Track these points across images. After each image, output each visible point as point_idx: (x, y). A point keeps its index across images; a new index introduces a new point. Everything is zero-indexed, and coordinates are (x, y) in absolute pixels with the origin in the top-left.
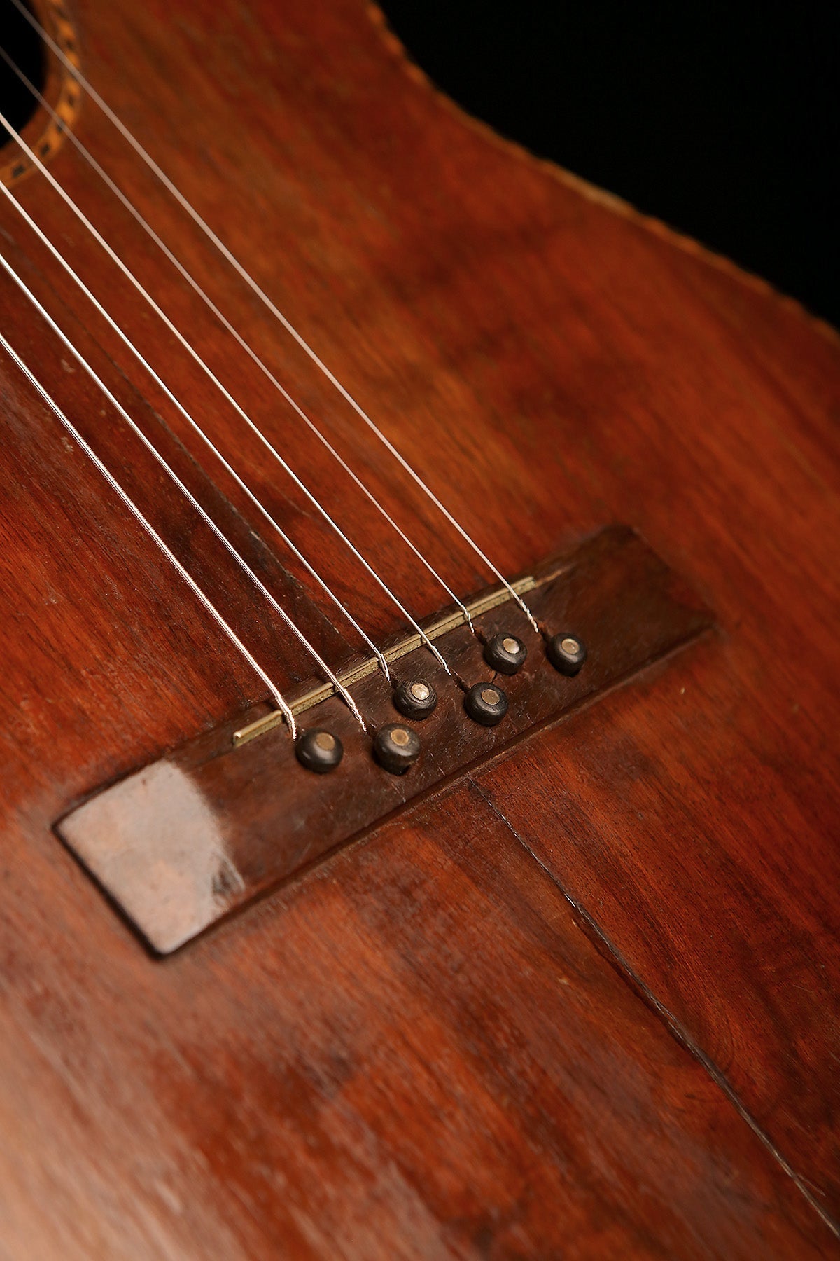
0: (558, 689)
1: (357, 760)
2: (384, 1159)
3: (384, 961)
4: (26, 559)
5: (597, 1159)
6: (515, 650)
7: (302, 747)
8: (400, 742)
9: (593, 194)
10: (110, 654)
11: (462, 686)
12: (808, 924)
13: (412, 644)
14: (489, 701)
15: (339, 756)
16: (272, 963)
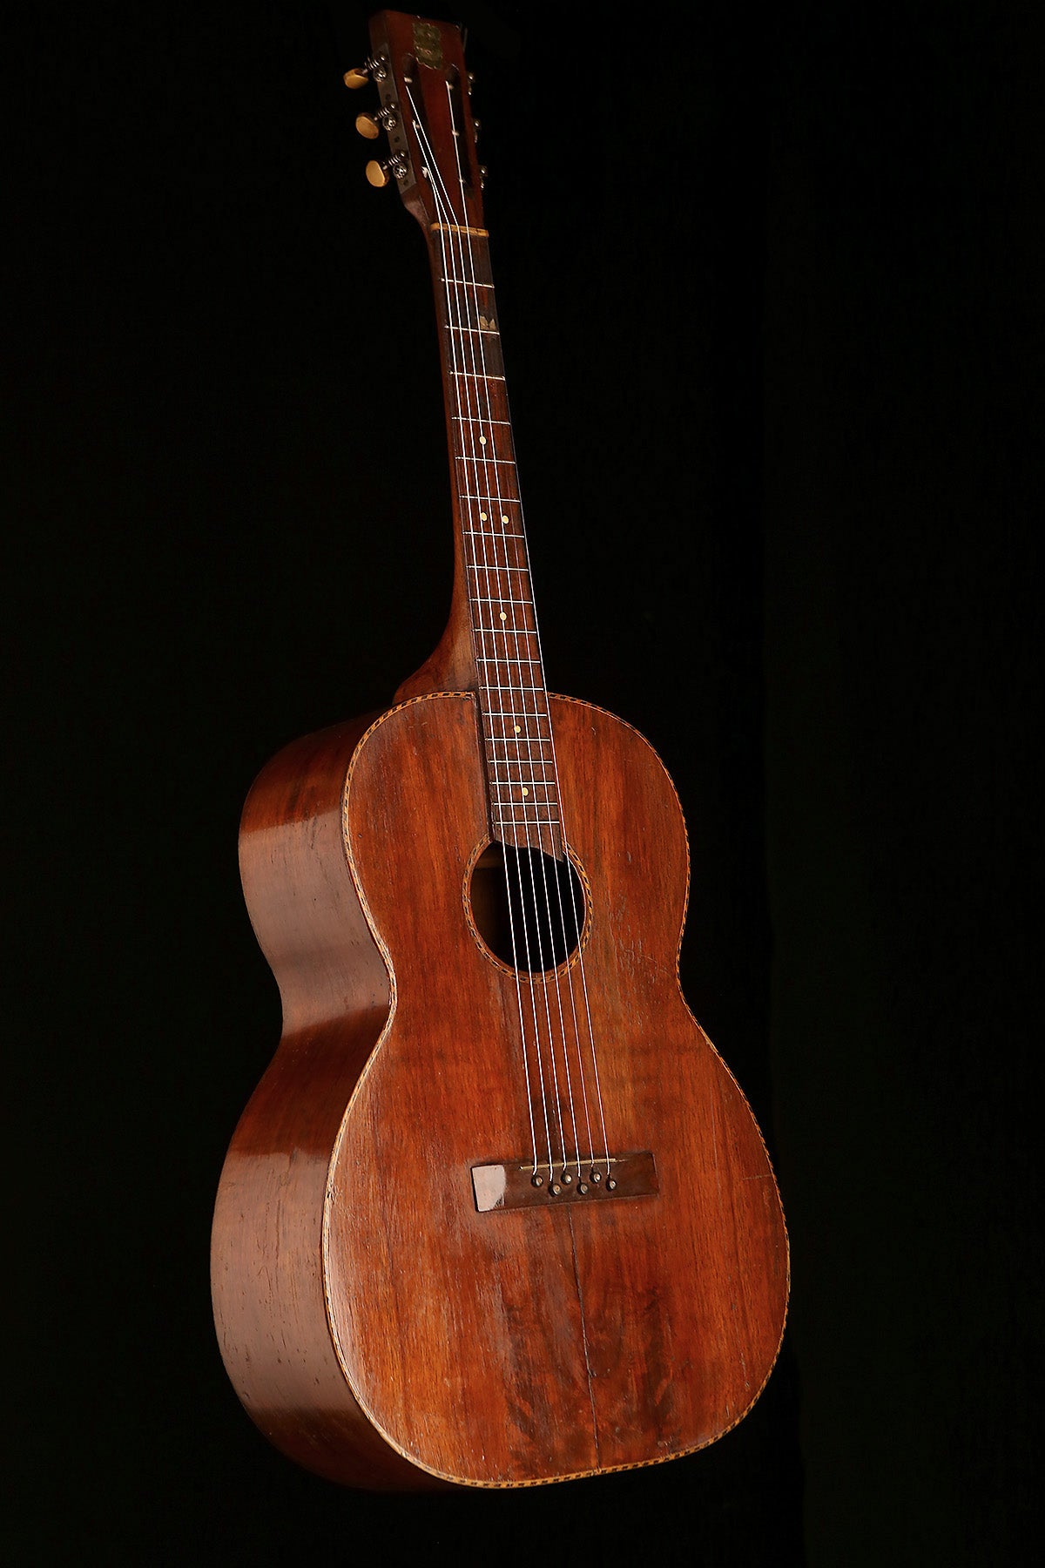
0: (604, 1193)
1: (545, 1187)
2: (500, 1281)
3: (523, 1239)
4: (498, 1095)
5: (543, 1309)
6: (598, 1179)
7: (534, 1177)
8: (556, 1190)
9: (708, 1041)
10: (504, 1129)
11: (580, 1180)
12: (628, 1284)
13: (575, 1163)
14: (584, 1189)
15: (541, 1185)
16: (499, 1225)
